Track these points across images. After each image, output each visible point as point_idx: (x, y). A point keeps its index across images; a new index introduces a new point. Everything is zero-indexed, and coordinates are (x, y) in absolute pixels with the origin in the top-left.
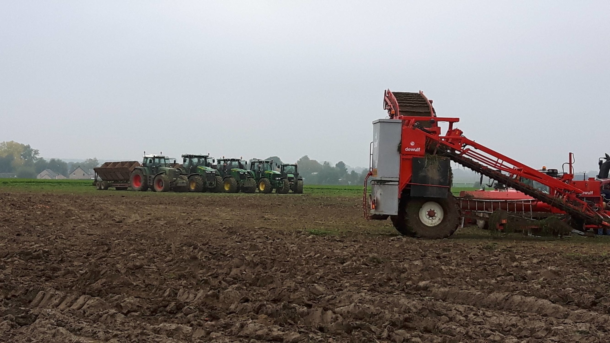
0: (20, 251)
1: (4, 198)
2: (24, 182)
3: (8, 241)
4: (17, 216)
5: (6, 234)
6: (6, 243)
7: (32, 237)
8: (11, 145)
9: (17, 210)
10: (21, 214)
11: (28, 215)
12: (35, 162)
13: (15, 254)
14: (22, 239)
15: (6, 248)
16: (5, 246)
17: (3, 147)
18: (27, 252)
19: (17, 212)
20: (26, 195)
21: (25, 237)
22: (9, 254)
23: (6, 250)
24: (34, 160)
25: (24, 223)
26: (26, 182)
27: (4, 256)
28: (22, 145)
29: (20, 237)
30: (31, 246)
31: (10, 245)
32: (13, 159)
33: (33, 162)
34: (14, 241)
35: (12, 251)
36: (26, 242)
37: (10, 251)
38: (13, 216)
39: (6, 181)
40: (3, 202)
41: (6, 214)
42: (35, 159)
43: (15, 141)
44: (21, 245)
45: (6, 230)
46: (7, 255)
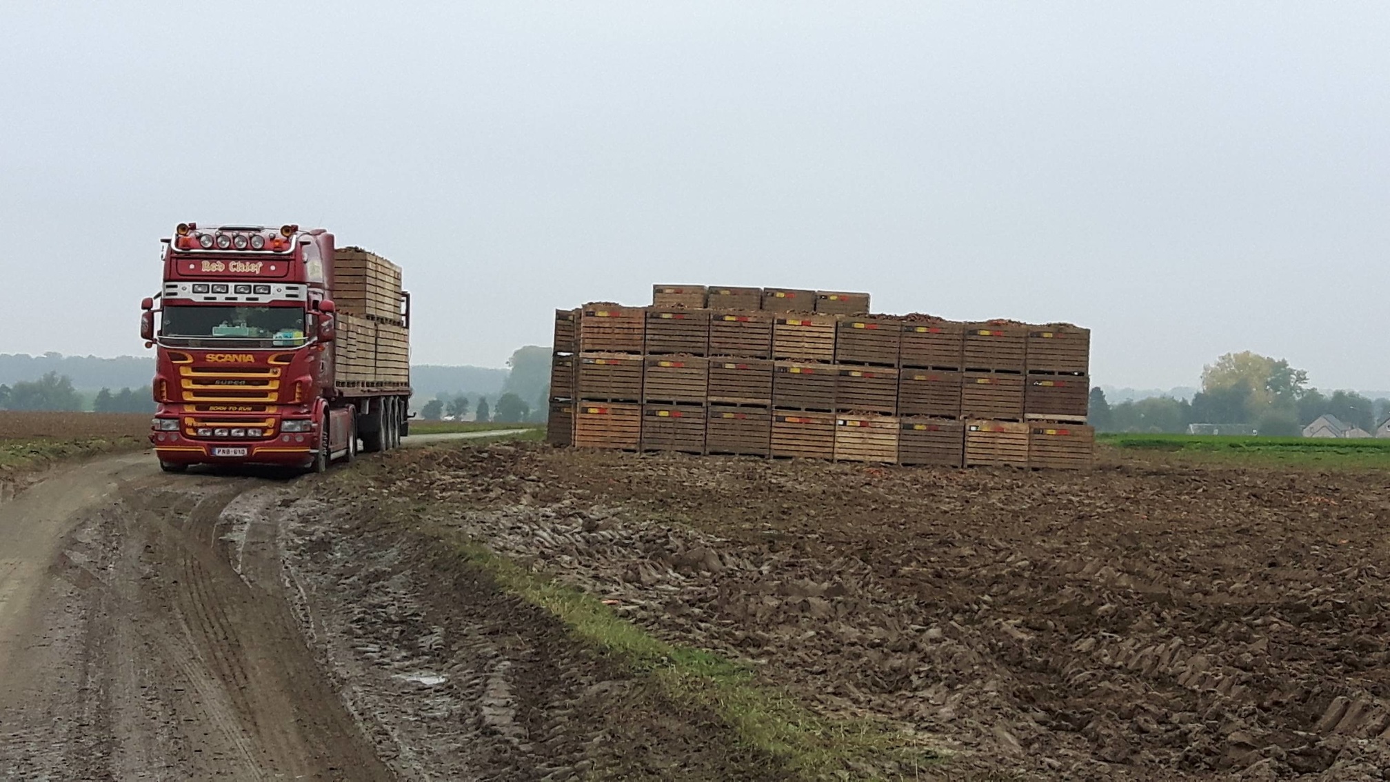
0: (1281, 601)
1: (1234, 481)
2: (1274, 444)
3: (1252, 578)
4: (1266, 522)
5: (1245, 560)
6: (1247, 582)
7: (1305, 571)
8: (1244, 360)
9: (1266, 507)
10: (1275, 518)
11: (1292, 520)
12: (1297, 399)
13: (1272, 609)
14: (1281, 574)
15: (1249, 594)
16: (1245, 588)
17: (1227, 365)
18: (1297, 605)
19: (1266, 512)
20: (1282, 474)
21: (1290, 570)
22: (1258, 608)
23: (1250, 599)
24: (1295, 395)
25: (1284, 539)
26: (1281, 445)
27: (1245, 611)
28: (1270, 360)
29: (1277, 571)
30: (1305, 590)
31: (1256, 588)
32: (1249, 393)
33: (1294, 398)
34: (1266, 578)
35: (1263, 601)
36: (1291, 583)
37: (1258, 602)
38: (1259, 521)
39: (1234, 441)
40: (1232, 489)
41: (1242, 517)
42: (1298, 391)
43: (1253, 352)
44: (1282, 588)
45: (1245, 554)
46: (1253, 610)
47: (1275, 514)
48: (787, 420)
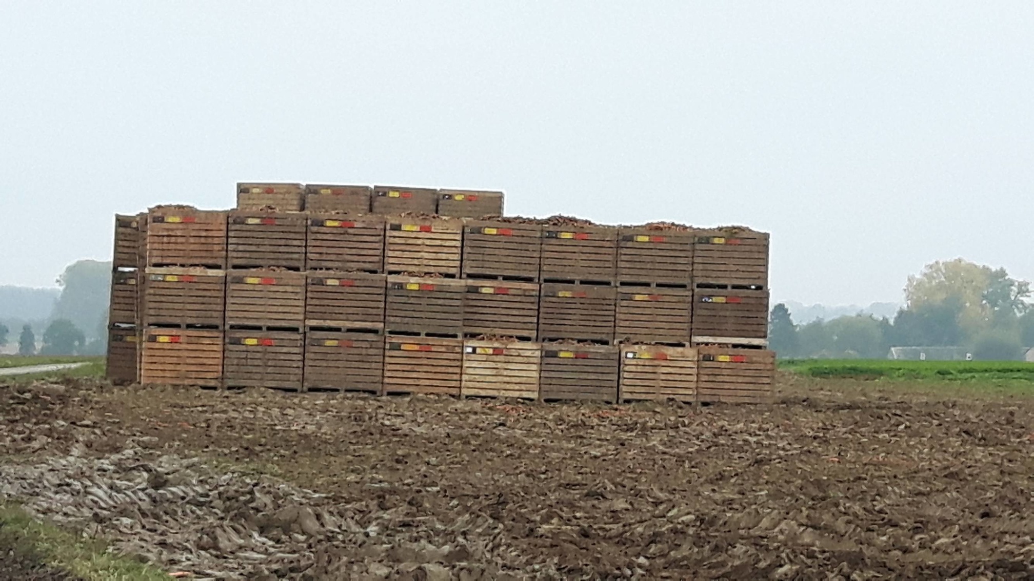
0: (994, 558)
1: (942, 415)
2: (991, 370)
3: (961, 531)
4: (979, 465)
5: (953, 510)
6: (955, 536)
7: (1024, 522)
8: (955, 269)
9: (979, 445)
10: (990, 458)
11: (1010, 461)
12: (1018, 315)
13: (983, 567)
14: (996, 526)
15: (957, 550)
16: (953, 543)
17: (935, 275)
18: (1012, 563)
19: (979, 452)
20: (999, 405)
21: (1005, 522)
22: (966, 567)
23: (958, 557)
24: (1016, 310)
25: (1001, 484)
26: (999, 371)
27: (952, 571)
28: (986, 269)
29: (991, 522)
30: (1023, 545)
31: (965, 543)
32: (961, 308)
33: (1015, 314)
34: (977, 531)
35: (973, 558)
36: (1007, 536)
37: (967, 559)
38: (970, 463)
39: (944, 367)
40: (940, 425)
41: (950, 459)
42: (1020, 306)
43: (968, 259)
44: (995, 543)
45: (954, 502)
46: (961, 569)
47: (990, 454)
48: (403, 347)
